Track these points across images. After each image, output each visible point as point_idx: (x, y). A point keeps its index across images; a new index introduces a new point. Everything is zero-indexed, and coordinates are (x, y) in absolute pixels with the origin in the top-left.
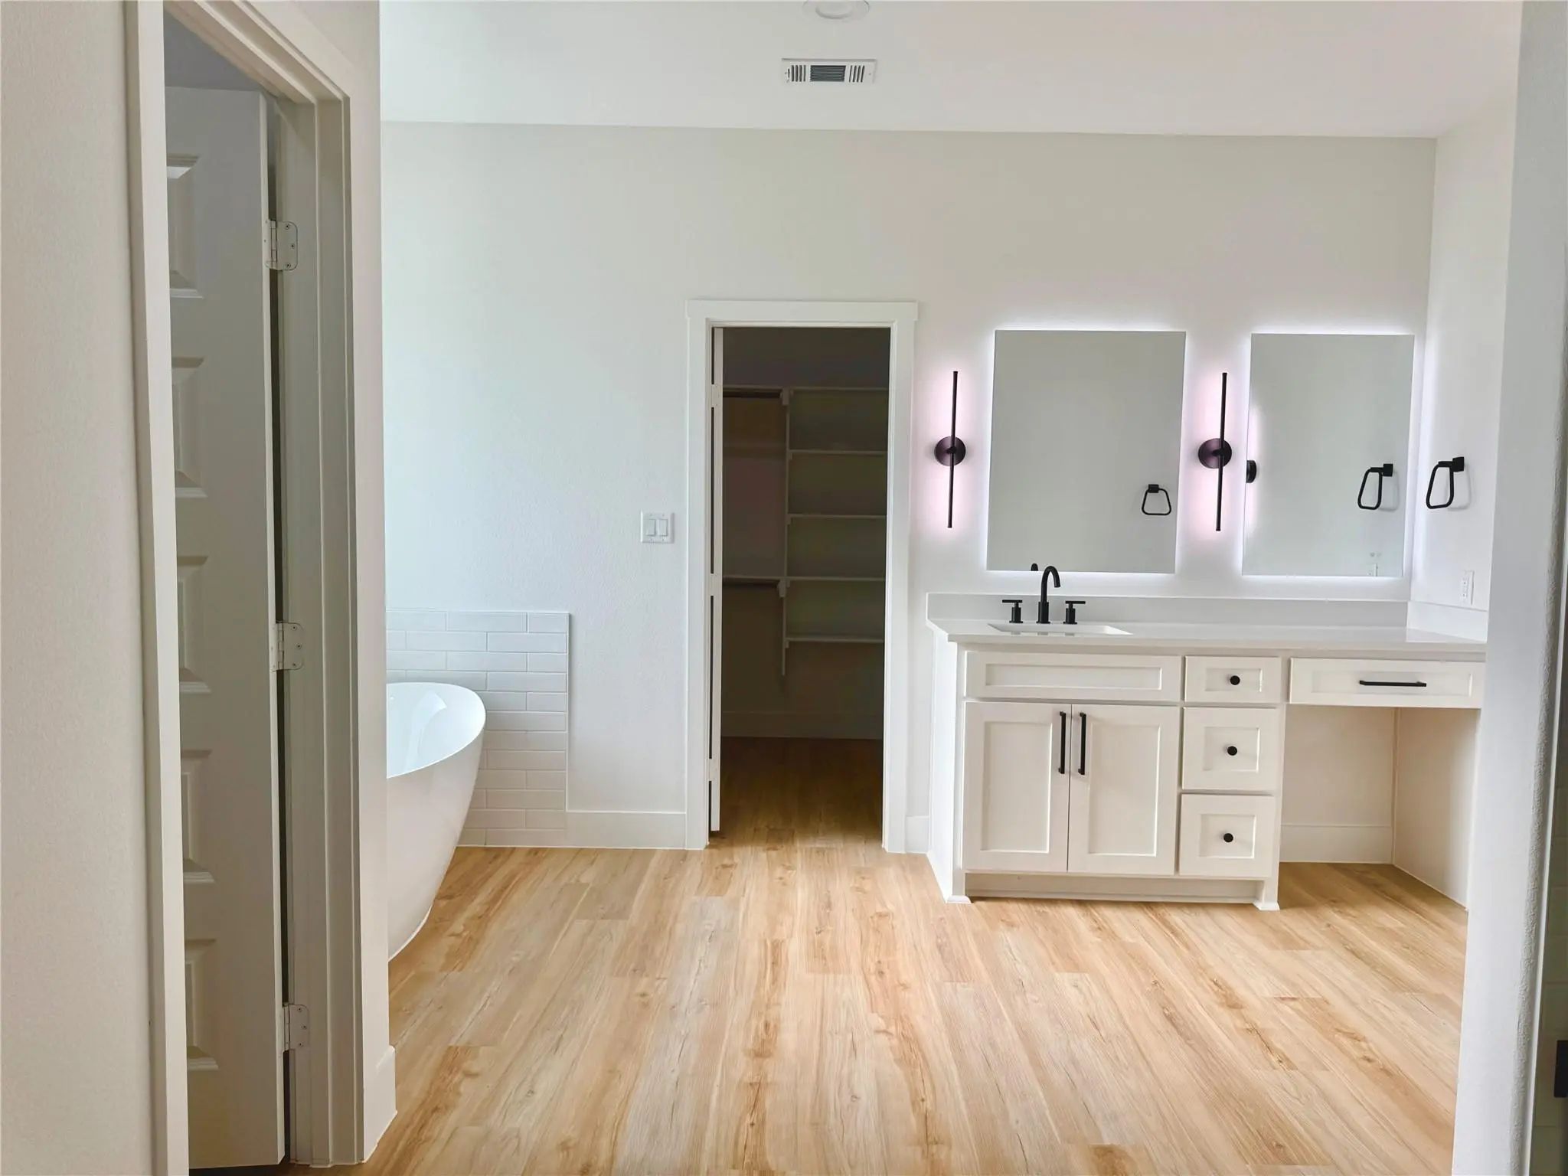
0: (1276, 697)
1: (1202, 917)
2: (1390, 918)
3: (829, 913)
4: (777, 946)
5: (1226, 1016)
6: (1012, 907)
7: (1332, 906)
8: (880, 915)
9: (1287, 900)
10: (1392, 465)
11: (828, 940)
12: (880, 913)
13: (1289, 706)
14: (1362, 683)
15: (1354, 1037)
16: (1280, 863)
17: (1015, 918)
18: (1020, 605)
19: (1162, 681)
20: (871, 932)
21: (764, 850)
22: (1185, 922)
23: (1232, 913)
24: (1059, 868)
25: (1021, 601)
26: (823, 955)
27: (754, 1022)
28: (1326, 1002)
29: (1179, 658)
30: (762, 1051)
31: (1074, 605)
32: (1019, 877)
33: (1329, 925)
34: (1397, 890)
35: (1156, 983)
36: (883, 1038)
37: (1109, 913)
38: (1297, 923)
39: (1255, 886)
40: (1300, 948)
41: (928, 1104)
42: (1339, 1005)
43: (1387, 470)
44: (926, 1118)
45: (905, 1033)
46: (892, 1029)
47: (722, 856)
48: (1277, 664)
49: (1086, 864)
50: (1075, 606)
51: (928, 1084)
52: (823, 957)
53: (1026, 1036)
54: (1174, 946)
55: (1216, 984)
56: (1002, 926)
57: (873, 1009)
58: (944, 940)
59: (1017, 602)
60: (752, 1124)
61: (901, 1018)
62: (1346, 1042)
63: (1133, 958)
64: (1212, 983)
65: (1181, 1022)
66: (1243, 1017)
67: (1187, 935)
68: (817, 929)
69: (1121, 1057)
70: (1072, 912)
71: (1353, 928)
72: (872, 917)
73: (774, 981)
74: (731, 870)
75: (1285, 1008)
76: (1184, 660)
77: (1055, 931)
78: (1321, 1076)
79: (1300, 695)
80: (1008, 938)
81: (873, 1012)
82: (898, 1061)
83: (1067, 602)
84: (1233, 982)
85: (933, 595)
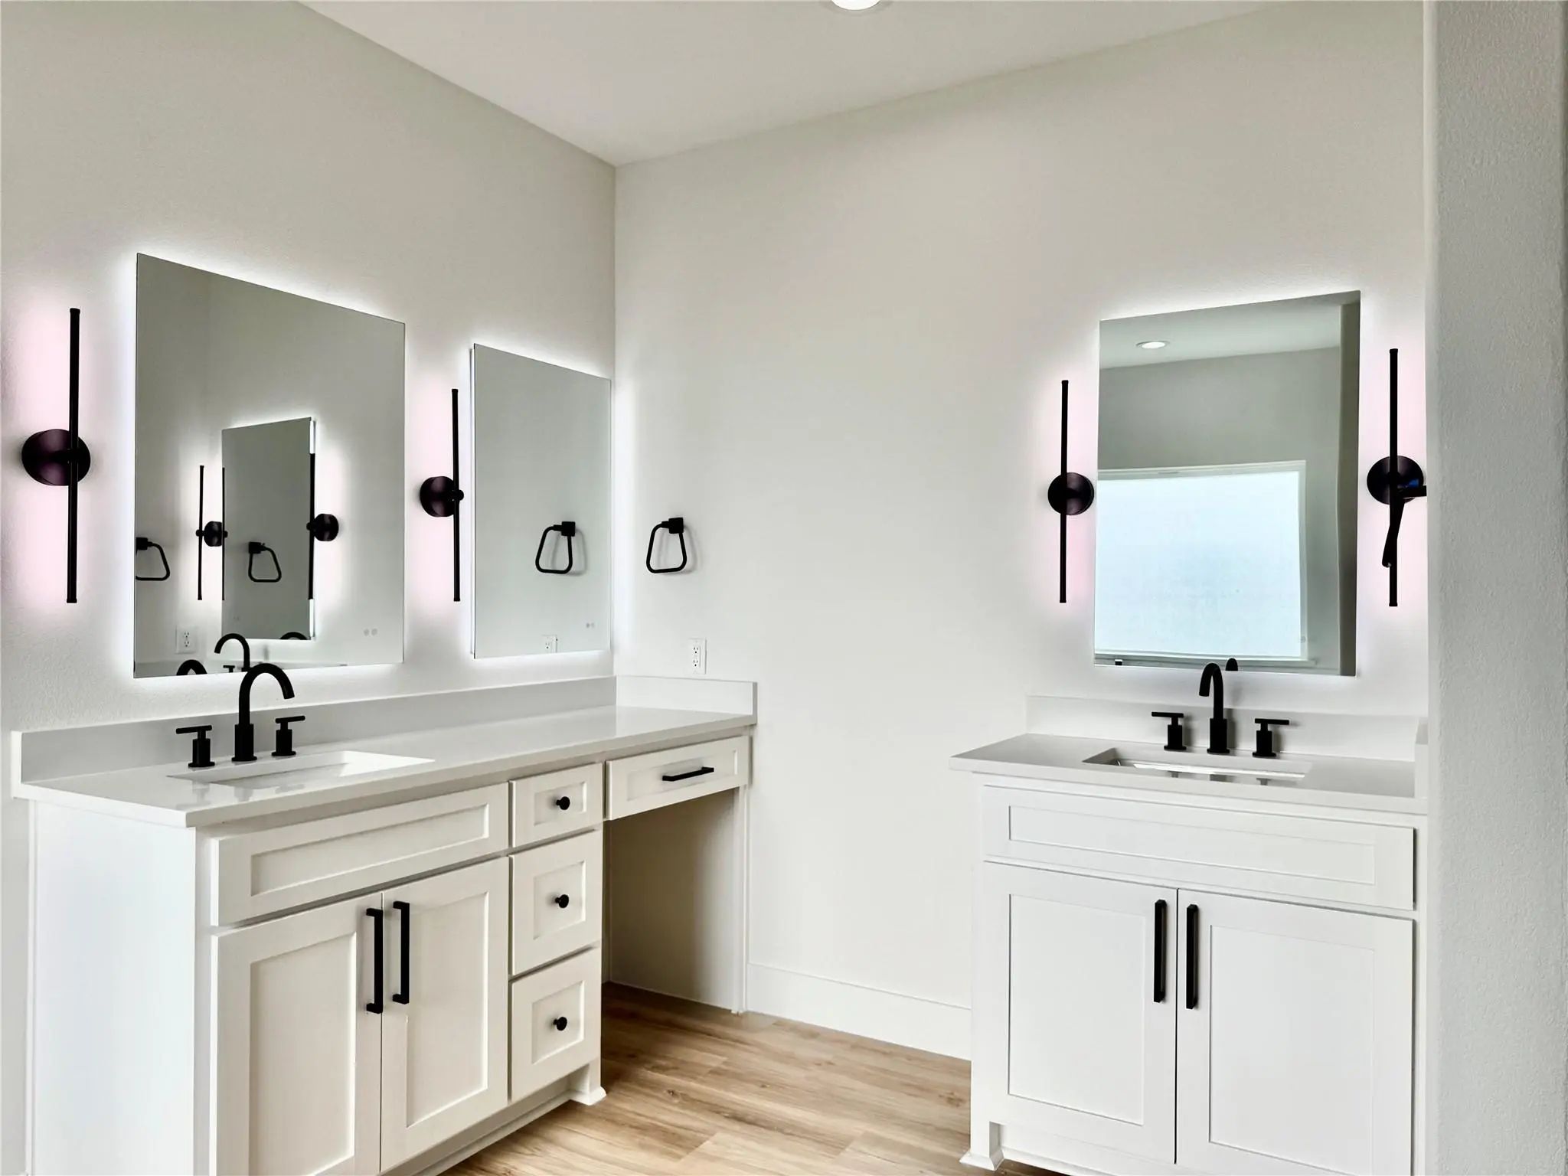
0: (598, 816)
10: (574, 523)
13: (606, 824)
14: (666, 778)
18: (208, 735)
19: (483, 826)
25: (209, 728)
29: (507, 786)
31: (289, 724)
38: (633, 1105)
43: (568, 529)
50: (291, 725)
59: (202, 730)
76: (511, 788)
79: (615, 810)
83: (278, 721)
85: (27, 734)
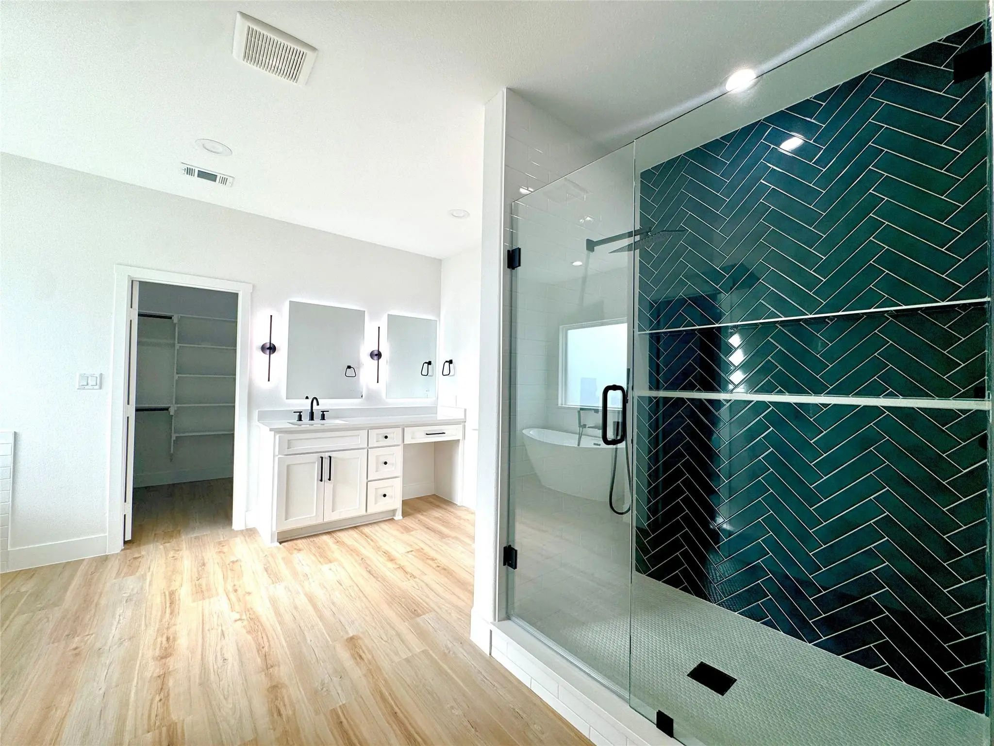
0: (400, 442)
1: (376, 527)
2: (437, 513)
3: (204, 569)
4: (172, 594)
5: (390, 565)
6: (299, 542)
7: (419, 513)
8: (233, 562)
9: (405, 514)
10: (431, 361)
11: (203, 582)
12: (233, 561)
13: (404, 444)
14: (427, 434)
15: (433, 560)
16: (403, 501)
17: (301, 546)
18: (301, 413)
19: (360, 440)
20: (229, 571)
21: (161, 544)
22: (371, 531)
23: (386, 523)
24: (320, 521)
26: (201, 591)
27: (159, 640)
28: (422, 549)
29: (367, 431)
30: (165, 655)
32: (302, 528)
33: (419, 520)
34: (438, 503)
35: (362, 559)
36: (239, 622)
37: (340, 534)
38: (409, 522)
39: (394, 512)
40: (412, 531)
41: (266, 649)
42: (427, 549)
43: (430, 363)
44: (265, 656)
45: (251, 617)
46: (244, 617)
47: (134, 552)
48: (400, 430)
49: (331, 517)
50: (324, 413)
51: (265, 638)
52: (201, 592)
53: (311, 599)
54: (367, 541)
55: (385, 553)
56: (295, 552)
57: (232, 609)
58: (268, 565)
60: (161, 700)
61: (248, 610)
62: (430, 562)
63: (353, 551)
64: (383, 553)
65: (374, 572)
66: (396, 563)
67: (371, 536)
68: (197, 578)
69: (353, 595)
70: (325, 538)
71: (427, 520)
72: (229, 564)
73: (172, 613)
74: (139, 560)
75: (410, 555)
76: (368, 431)
77: (319, 548)
78: (425, 578)
79: (408, 441)
80: (297, 557)
81: (232, 611)
82: (249, 632)
83: (321, 411)
84: (390, 550)
85: (260, 411)
